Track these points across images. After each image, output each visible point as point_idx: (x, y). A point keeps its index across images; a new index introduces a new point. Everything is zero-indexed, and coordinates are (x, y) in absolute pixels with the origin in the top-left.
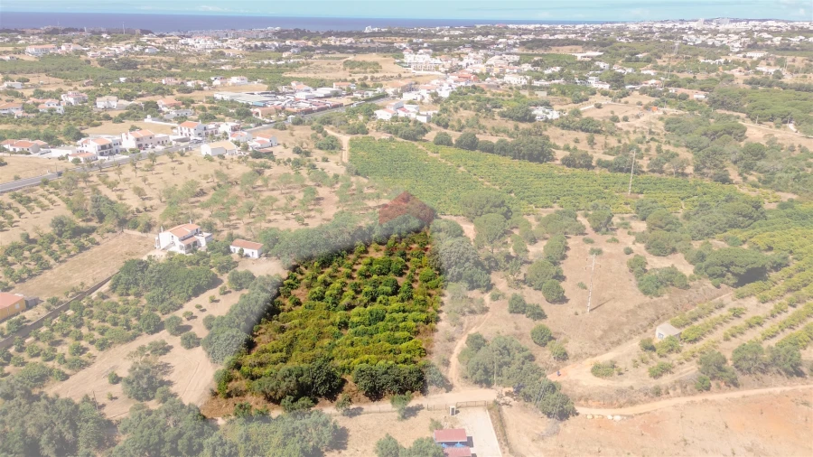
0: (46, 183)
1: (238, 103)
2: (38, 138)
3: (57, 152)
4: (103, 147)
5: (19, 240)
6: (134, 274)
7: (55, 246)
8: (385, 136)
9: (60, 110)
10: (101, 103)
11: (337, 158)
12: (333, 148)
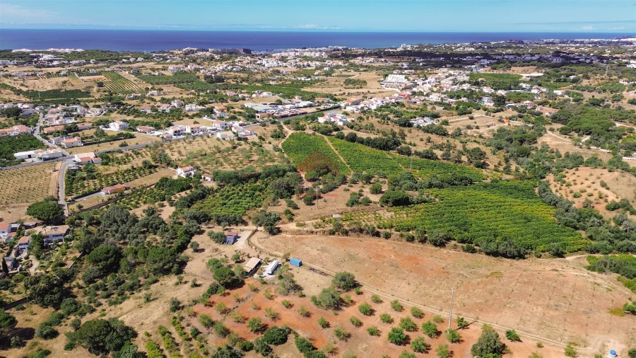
0: (147, 146)
1: (253, 110)
2: (152, 126)
3: (157, 133)
4: (175, 132)
5: (130, 168)
6: (164, 182)
7: (142, 172)
8: (311, 132)
9: (168, 111)
10: (187, 107)
11: (277, 142)
12: (279, 137)
